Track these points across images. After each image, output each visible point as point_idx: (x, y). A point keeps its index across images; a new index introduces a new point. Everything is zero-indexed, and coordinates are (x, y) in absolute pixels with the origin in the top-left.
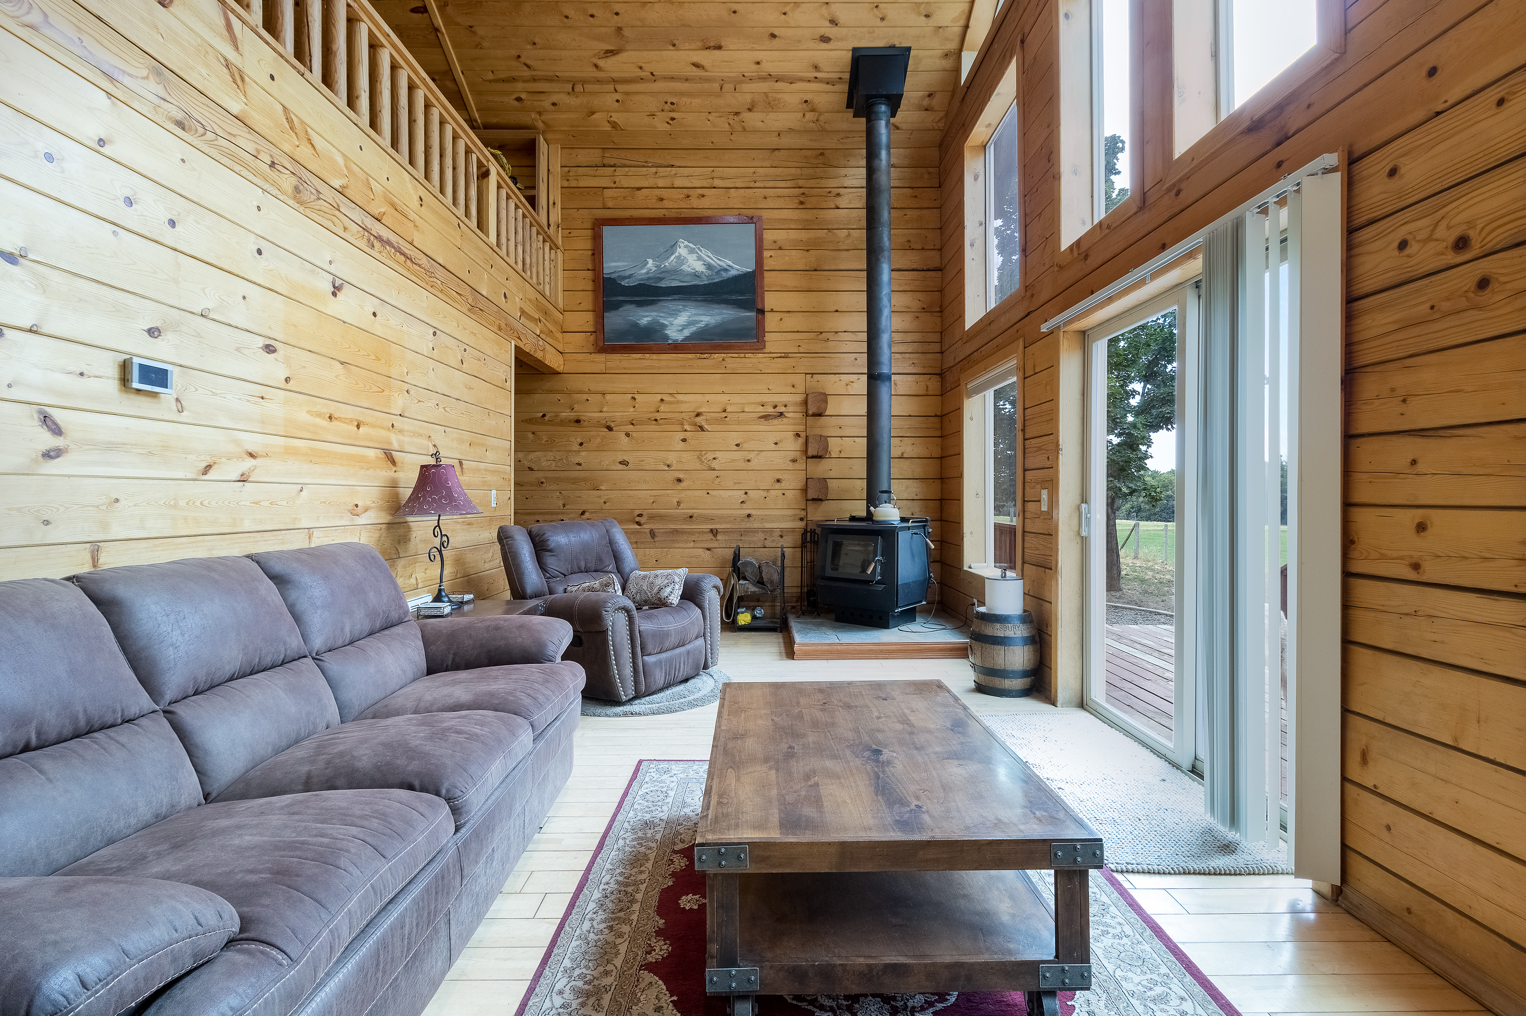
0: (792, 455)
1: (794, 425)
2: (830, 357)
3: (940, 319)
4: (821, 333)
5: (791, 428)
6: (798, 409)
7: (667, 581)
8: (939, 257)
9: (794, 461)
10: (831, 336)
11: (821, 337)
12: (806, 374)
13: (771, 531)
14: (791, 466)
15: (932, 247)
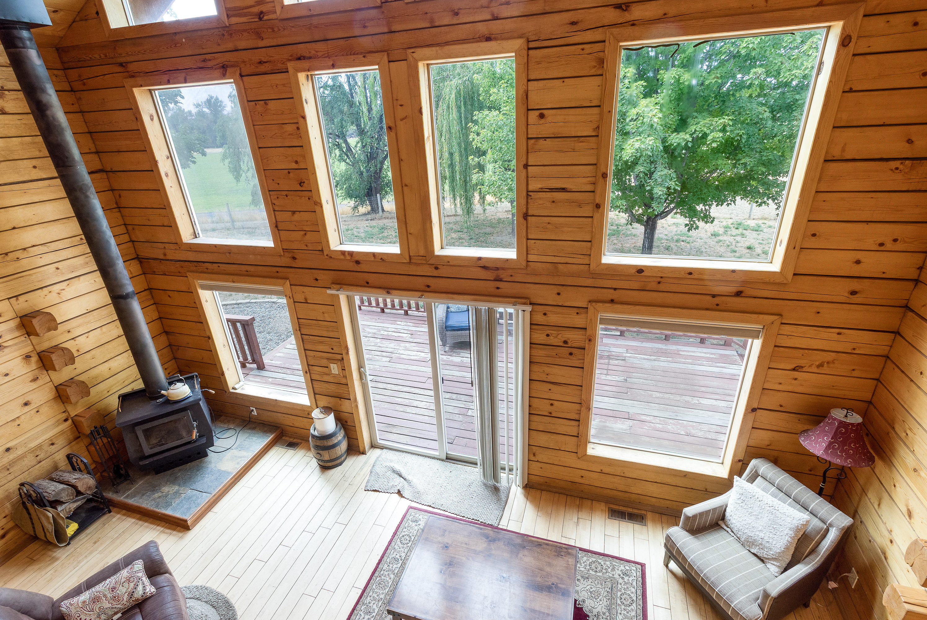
0: (30, 376)
1: (18, 350)
2: (29, 275)
3: (119, 214)
4: (6, 254)
5: (17, 354)
6: (17, 334)
7: (132, 585)
8: (98, 159)
9: (35, 379)
10: (20, 254)
11: (8, 258)
12: (9, 299)
13: (40, 447)
14: (34, 385)
15: (88, 151)
